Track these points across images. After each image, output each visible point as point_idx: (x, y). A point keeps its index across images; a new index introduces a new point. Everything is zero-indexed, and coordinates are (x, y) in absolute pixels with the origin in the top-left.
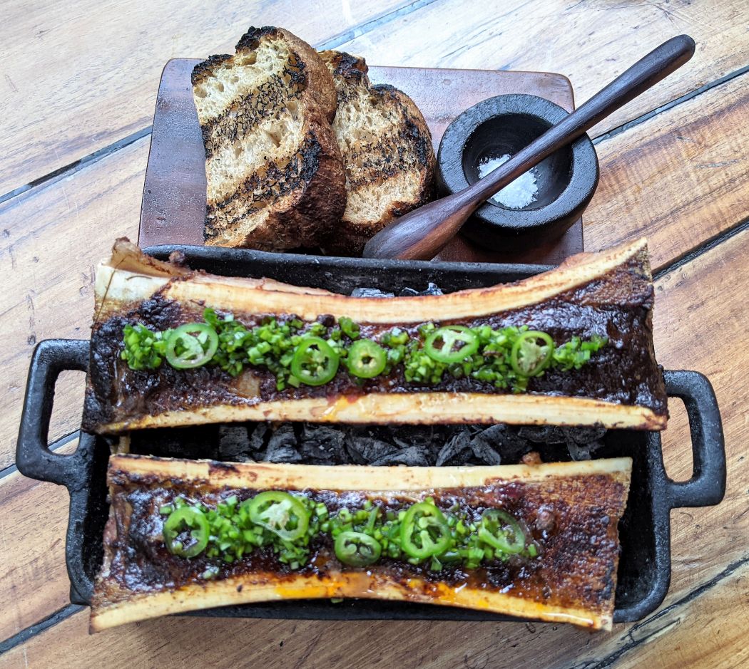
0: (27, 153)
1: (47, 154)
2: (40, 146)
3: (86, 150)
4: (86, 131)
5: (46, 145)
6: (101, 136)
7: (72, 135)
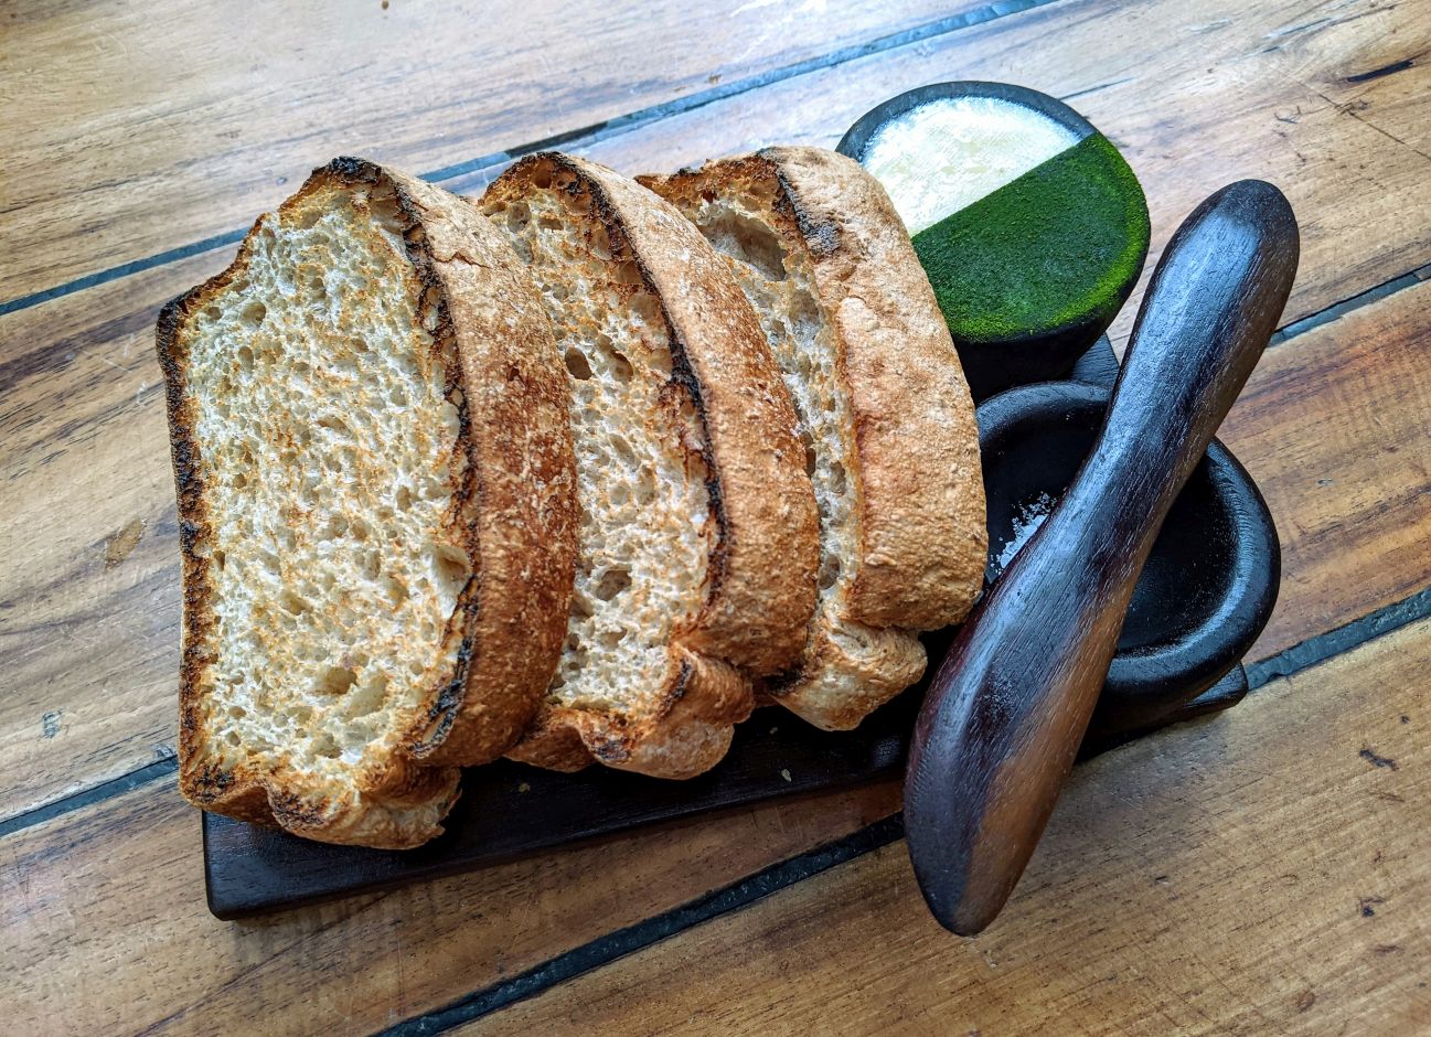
0: (508, 97)
1: (546, 104)
2: (533, 90)
3: (616, 107)
4: (620, 76)
5: (545, 89)
6: (646, 86)
7: (594, 79)
